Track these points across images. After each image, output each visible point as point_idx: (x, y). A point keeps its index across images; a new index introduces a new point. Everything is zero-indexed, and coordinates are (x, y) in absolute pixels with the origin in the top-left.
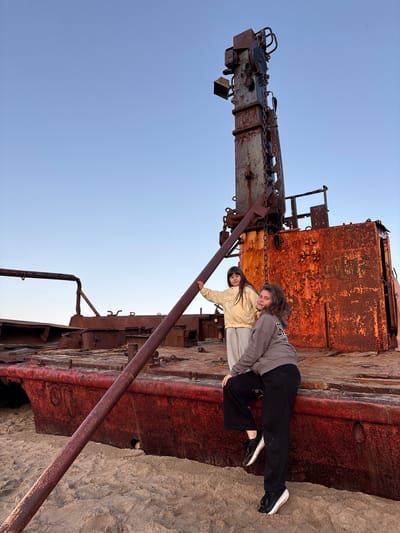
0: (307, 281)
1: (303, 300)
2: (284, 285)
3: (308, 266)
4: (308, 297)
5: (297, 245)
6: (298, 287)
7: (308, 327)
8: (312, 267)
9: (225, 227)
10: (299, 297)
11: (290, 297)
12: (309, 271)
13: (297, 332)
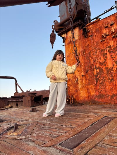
0: (108, 55)
1: (106, 68)
2: (92, 61)
3: (108, 43)
4: (110, 65)
5: (99, 31)
6: (102, 60)
7: (112, 89)
8: (112, 43)
9: (53, 31)
10: (103, 67)
11: (97, 69)
12: (110, 47)
13: (103, 93)
